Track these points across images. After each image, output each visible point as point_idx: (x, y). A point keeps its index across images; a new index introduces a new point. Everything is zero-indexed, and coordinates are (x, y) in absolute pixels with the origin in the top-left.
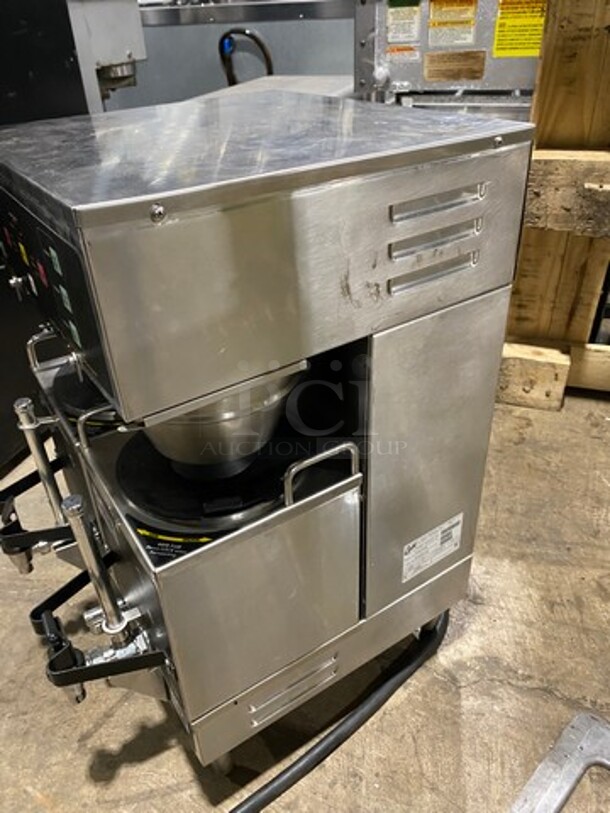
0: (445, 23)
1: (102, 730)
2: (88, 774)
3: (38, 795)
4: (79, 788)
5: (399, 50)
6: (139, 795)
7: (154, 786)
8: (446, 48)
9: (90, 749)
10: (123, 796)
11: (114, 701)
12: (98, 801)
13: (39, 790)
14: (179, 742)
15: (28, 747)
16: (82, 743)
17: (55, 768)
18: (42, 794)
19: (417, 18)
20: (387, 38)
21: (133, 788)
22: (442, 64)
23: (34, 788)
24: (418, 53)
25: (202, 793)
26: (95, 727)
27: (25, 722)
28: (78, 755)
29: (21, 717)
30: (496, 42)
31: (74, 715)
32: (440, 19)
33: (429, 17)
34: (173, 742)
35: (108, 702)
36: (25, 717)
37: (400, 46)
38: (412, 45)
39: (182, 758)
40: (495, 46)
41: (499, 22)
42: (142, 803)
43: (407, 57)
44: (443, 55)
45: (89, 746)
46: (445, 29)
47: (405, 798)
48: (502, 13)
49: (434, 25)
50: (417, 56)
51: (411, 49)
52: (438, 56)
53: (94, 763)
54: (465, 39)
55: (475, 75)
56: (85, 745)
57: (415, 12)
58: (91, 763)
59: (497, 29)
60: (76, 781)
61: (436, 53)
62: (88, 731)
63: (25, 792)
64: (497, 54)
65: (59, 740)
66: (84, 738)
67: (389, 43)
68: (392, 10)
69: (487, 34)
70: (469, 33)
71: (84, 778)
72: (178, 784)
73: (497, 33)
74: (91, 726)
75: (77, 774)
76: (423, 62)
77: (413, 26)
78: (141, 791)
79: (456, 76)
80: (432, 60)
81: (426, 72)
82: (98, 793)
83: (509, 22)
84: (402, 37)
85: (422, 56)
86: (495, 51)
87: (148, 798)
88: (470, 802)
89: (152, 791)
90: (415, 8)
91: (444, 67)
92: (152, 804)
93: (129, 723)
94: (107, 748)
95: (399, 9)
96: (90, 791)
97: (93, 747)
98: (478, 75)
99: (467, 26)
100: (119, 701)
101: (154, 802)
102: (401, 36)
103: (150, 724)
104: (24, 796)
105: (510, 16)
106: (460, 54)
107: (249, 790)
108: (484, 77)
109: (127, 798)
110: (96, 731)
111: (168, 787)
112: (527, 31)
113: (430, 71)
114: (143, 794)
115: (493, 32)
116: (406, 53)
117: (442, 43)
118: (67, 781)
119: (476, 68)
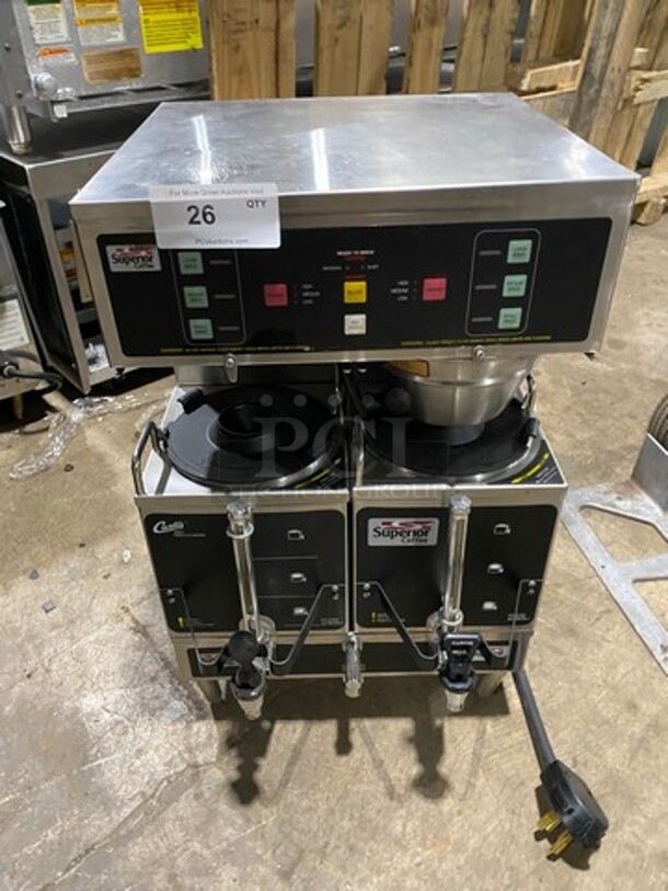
0: (93, 21)
1: (392, 776)
2: (430, 801)
3: (428, 853)
4: (441, 812)
5: (51, 53)
6: (472, 765)
7: (471, 750)
8: (100, 47)
9: (406, 792)
10: (467, 778)
11: (367, 755)
12: (461, 800)
13: (424, 851)
14: (441, 718)
15: (371, 851)
16: (396, 796)
17: (408, 830)
18: (429, 849)
19: (61, 16)
20: (34, 39)
21: (465, 767)
22: (99, 65)
23: (419, 854)
24: (72, 55)
25: (494, 718)
26: (384, 780)
27: (337, 847)
28: (406, 804)
29: (329, 850)
30: (145, 39)
31: (360, 796)
32: (88, 18)
33: (74, 15)
34: (438, 722)
35: (365, 760)
36: (332, 845)
37: (52, 47)
38: (66, 46)
39: (456, 721)
40: (145, 43)
41: (143, 18)
42: (481, 764)
43: (61, 59)
44: (100, 55)
45: (402, 792)
46: (94, 27)
47: (557, 603)
48: (144, 9)
49: (82, 23)
50: (72, 58)
51: (65, 51)
52: (95, 56)
53: (422, 793)
54: (115, 37)
55: (134, 73)
56: (399, 795)
57: (57, 9)
58: (422, 796)
59: (143, 25)
60: (432, 813)
61: (92, 53)
62: (386, 787)
63: (418, 865)
64: (149, 50)
65: (379, 818)
66: (391, 793)
67: (38, 45)
68: (32, 8)
69: (135, 31)
70: (118, 30)
71: (432, 806)
72: (478, 733)
73: (144, 30)
74: (382, 784)
75: (426, 810)
76: (80, 64)
77: (58, 25)
78: (470, 761)
79: (116, 76)
80: (90, 62)
81: (86, 75)
82: (453, 797)
83: (152, 18)
84: (51, 38)
85: (78, 58)
86: (146, 48)
87: (479, 760)
88: (575, 574)
89: (474, 753)
90: (57, 5)
91: (103, 67)
92: (487, 757)
93: (399, 750)
94: (413, 777)
95: (40, 6)
96: (448, 804)
97: (406, 789)
98: (137, 73)
99: (114, 23)
100: (370, 751)
101: (485, 754)
102: (49, 37)
103: (411, 733)
104: (423, 867)
105: (152, 11)
106: (115, 53)
107: (509, 685)
108: (142, 75)
109: (470, 775)
110: (390, 781)
111: (477, 740)
112: (168, 26)
113: (90, 73)
114: (473, 761)
115: (140, 30)
116: (60, 56)
117: (95, 42)
118: (427, 822)
119: (134, 66)
